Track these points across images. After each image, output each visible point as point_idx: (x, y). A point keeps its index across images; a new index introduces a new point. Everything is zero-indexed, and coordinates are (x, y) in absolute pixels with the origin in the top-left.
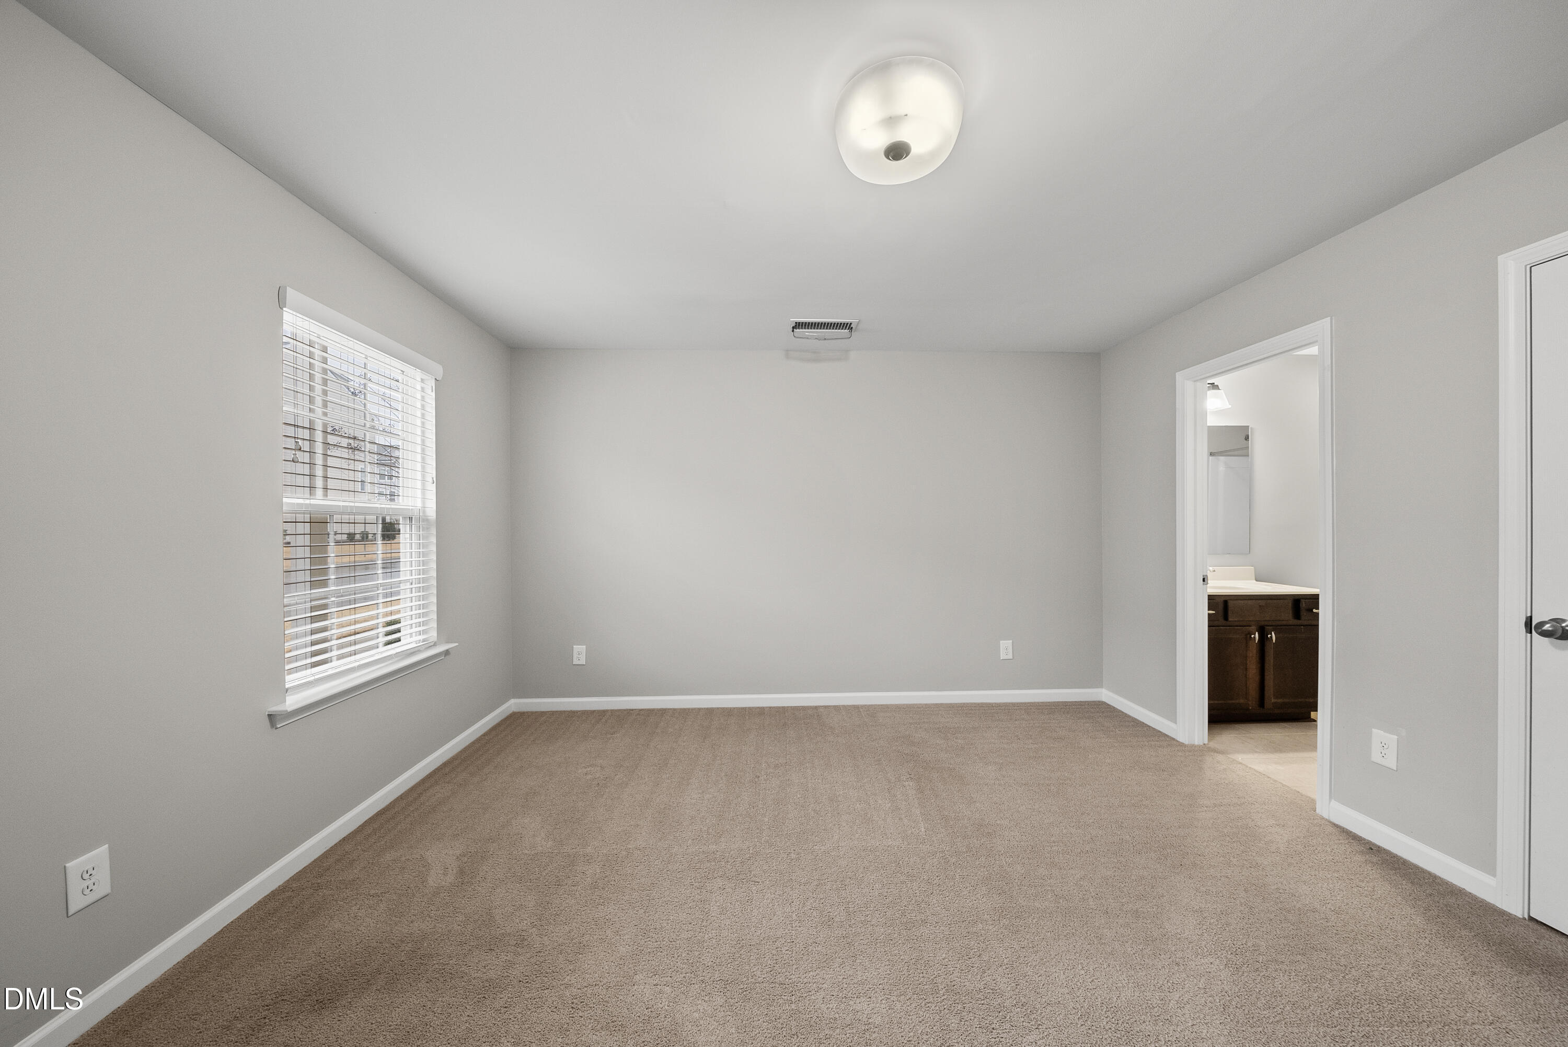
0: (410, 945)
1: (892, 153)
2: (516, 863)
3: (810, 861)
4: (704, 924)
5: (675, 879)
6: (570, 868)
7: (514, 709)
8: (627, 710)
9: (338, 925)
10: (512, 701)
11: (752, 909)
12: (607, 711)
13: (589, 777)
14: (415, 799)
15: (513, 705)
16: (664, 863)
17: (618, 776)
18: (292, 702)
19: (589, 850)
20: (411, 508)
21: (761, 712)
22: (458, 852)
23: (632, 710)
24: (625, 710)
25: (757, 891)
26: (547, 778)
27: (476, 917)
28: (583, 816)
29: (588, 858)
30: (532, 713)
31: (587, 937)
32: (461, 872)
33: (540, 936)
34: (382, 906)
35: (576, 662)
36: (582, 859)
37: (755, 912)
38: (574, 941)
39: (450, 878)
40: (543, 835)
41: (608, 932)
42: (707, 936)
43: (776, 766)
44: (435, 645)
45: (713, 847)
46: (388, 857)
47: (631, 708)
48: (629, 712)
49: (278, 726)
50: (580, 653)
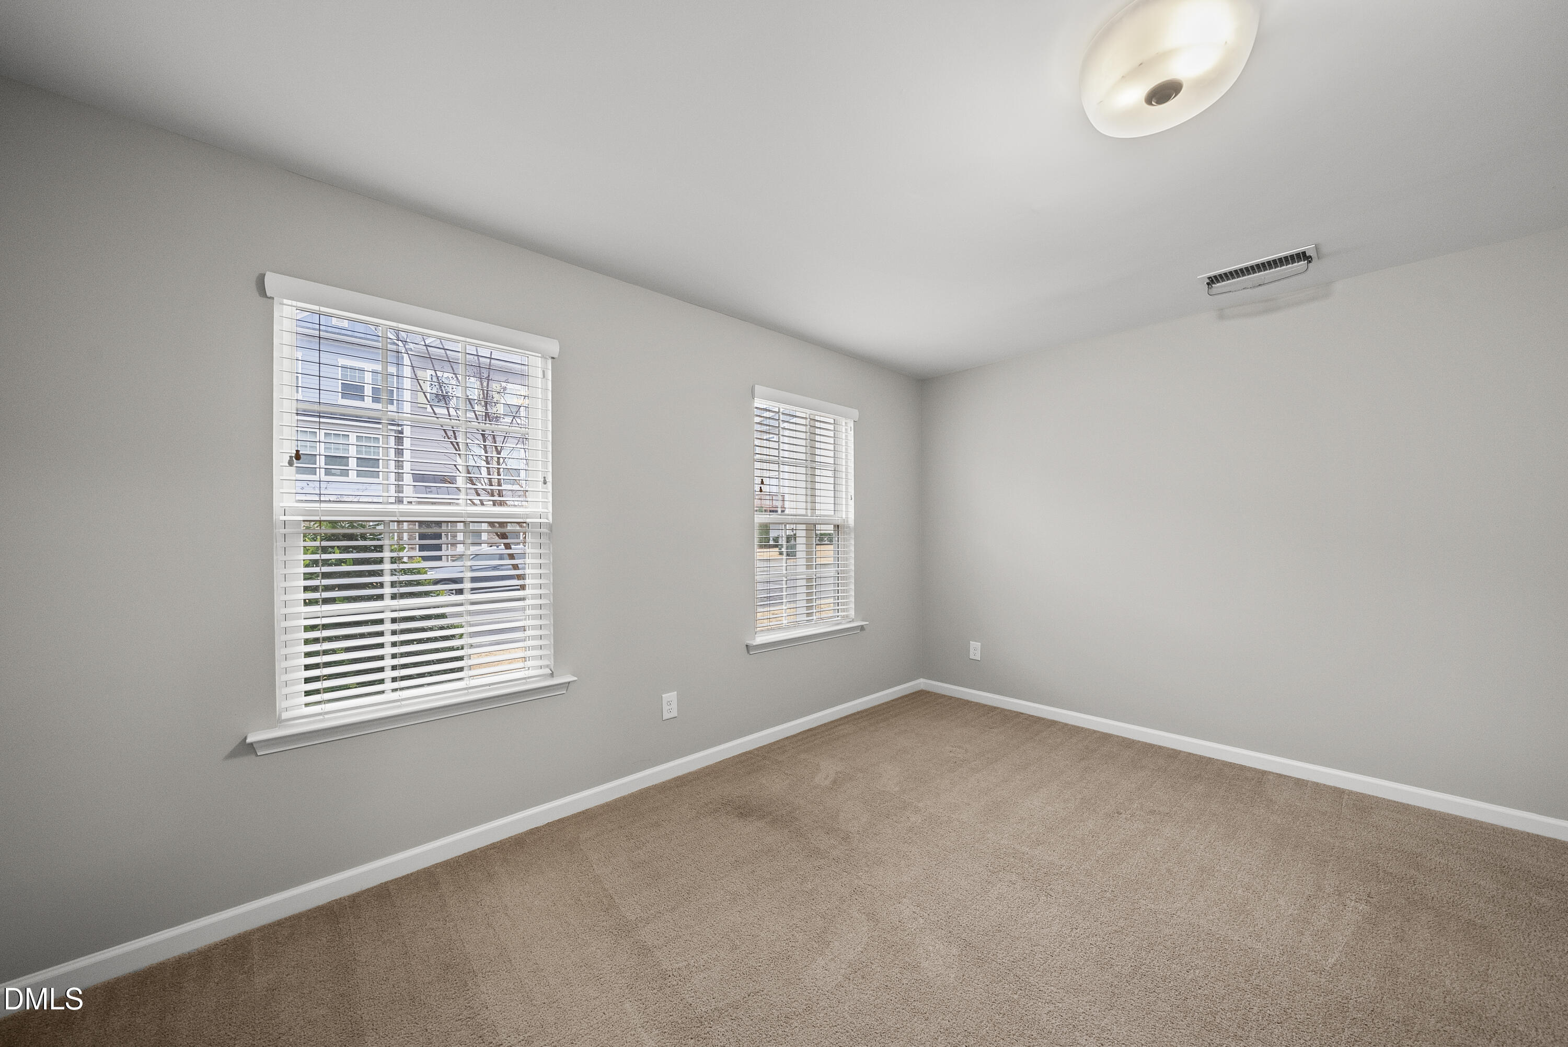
0: (790, 808)
1: (1153, 99)
2: (868, 791)
3: (1124, 908)
4: (978, 897)
5: (975, 855)
6: (901, 810)
7: (922, 687)
8: (1017, 712)
9: (764, 782)
10: (922, 680)
11: (1029, 911)
12: (998, 708)
13: (951, 755)
14: (831, 728)
15: (922, 683)
16: (973, 840)
17: (975, 762)
18: (760, 639)
19: (921, 805)
20: (837, 518)
21: (1173, 755)
22: (839, 770)
23: (1022, 714)
24: (1015, 712)
25: (1045, 902)
26: (919, 745)
27: (829, 811)
28: (930, 780)
29: (917, 809)
30: (935, 694)
31: (886, 858)
32: (835, 782)
33: (859, 841)
34: (788, 781)
35: (972, 657)
36: (912, 808)
37: (1031, 915)
38: (877, 855)
39: (827, 782)
40: (895, 781)
41: (903, 862)
42: (974, 906)
43: (1152, 812)
44: (853, 621)
45: (1025, 849)
46: (803, 756)
47: (1022, 711)
48: (1018, 714)
49: (751, 653)
50: (975, 650)
